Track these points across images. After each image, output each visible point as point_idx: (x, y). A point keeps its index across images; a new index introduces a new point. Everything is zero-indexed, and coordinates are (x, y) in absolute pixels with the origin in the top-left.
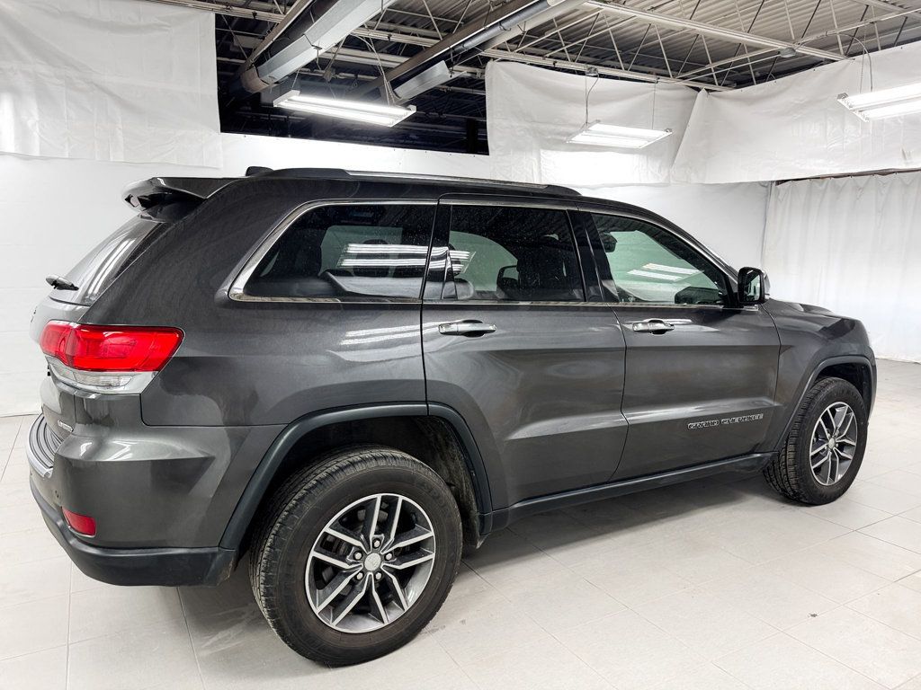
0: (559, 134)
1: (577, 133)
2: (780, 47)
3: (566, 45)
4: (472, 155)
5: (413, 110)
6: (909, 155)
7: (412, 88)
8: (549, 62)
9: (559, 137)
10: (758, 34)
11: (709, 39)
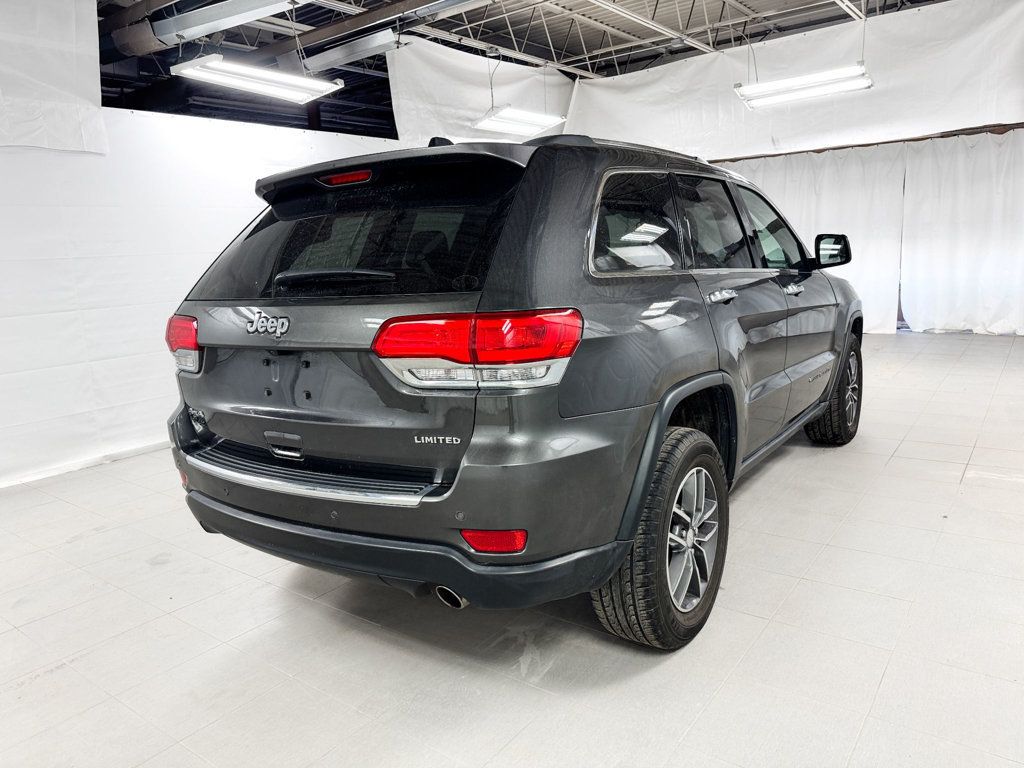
0: (459, 118)
1: (480, 119)
2: (671, 36)
3: (469, 23)
4: (383, 139)
5: (340, 85)
6: (778, 141)
7: (335, 57)
8: (454, 38)
9: (461, 123)
10: (661, 22)
11: (584, 26)
